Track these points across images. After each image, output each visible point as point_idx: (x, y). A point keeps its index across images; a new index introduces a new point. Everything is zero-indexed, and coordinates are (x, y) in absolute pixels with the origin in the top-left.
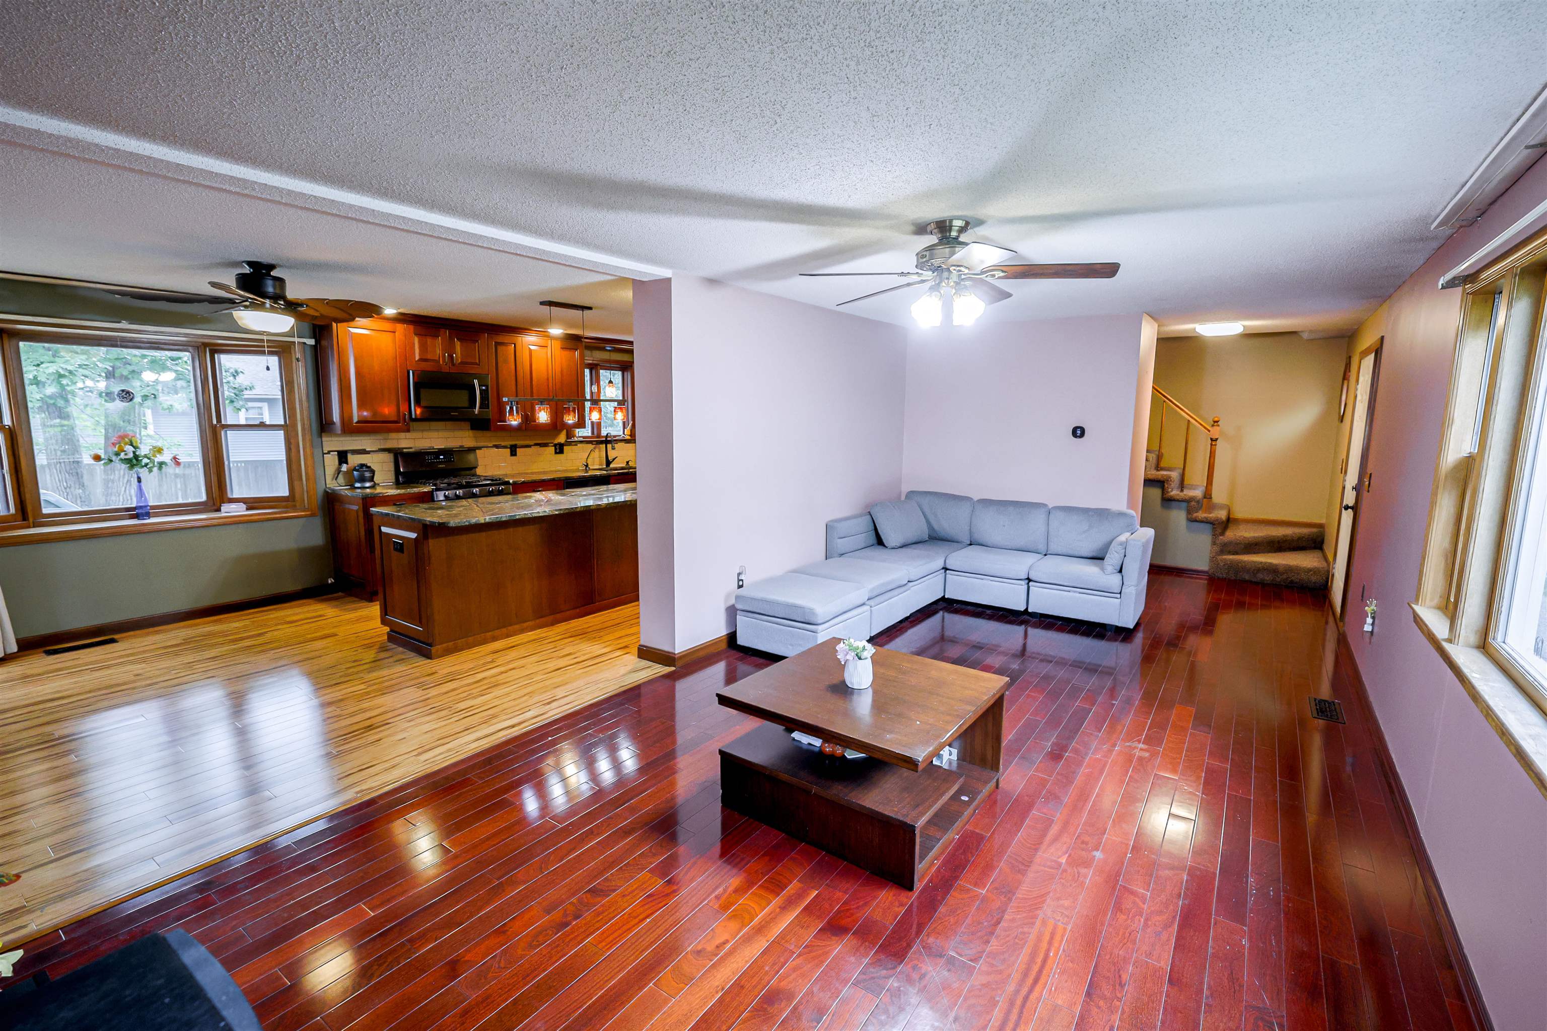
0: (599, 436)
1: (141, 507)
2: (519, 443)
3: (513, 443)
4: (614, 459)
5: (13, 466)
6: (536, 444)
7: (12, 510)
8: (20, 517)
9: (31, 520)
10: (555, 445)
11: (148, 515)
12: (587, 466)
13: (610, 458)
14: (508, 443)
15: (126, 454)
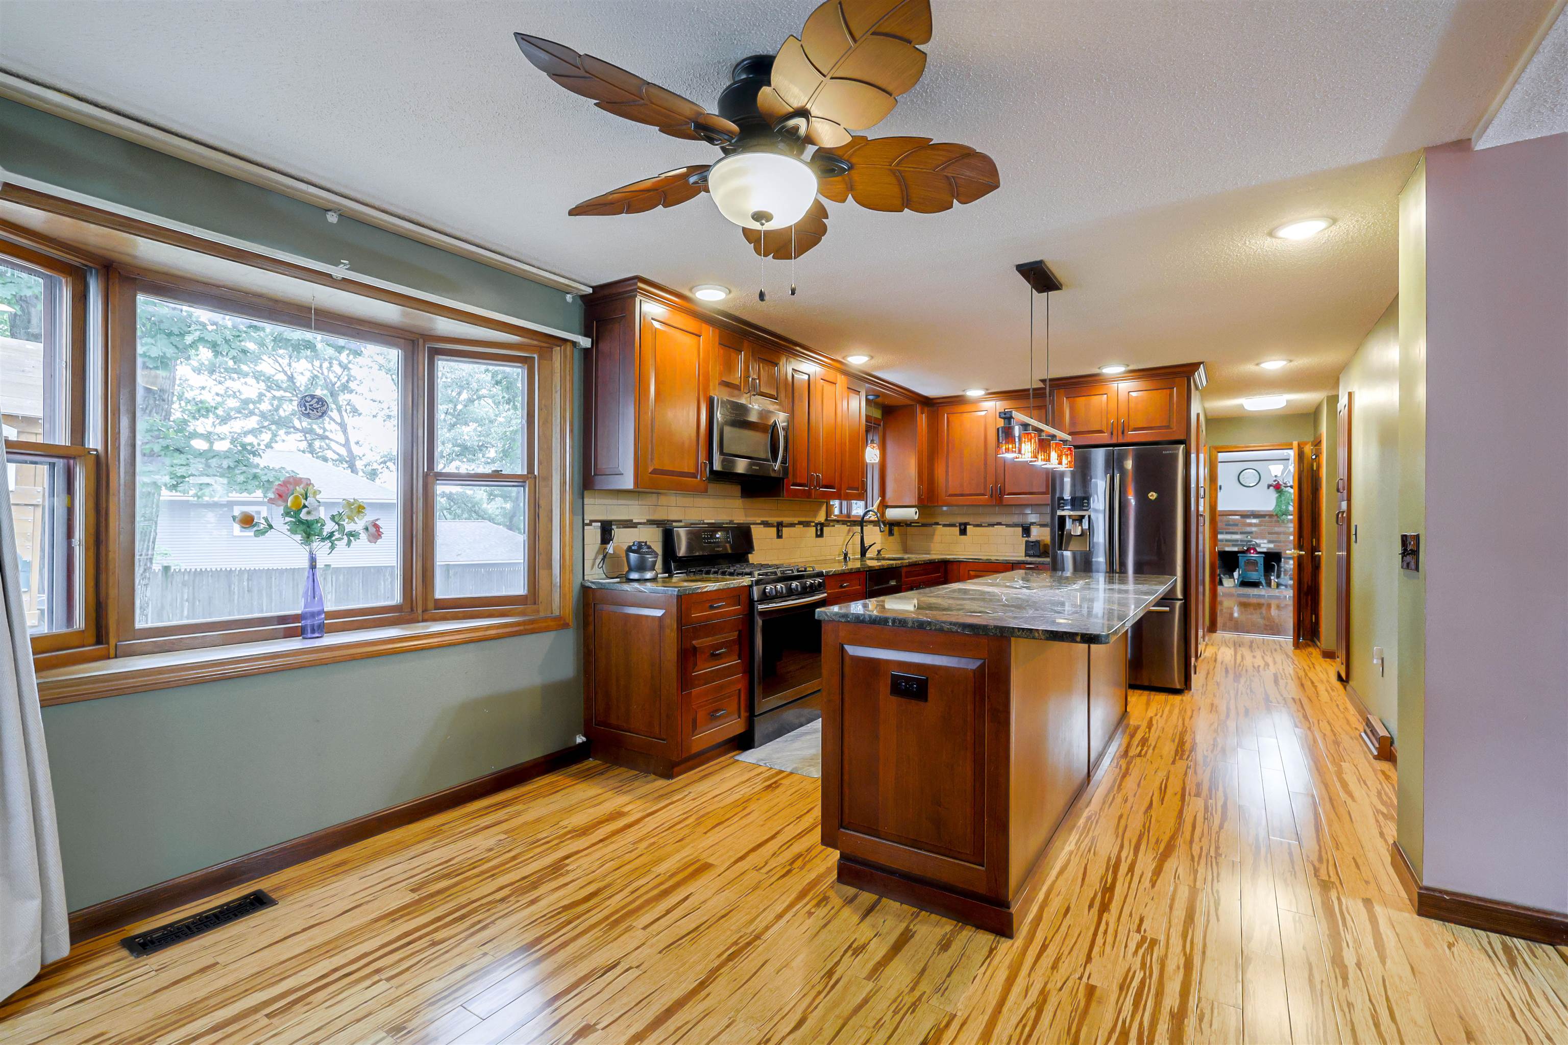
0: (849, 515)
1: (313, 615)
2: (786, 520)
3: (780, 519)
4: (870, 546)
5: (92, 530)
6: (800, 523)
7: (79, 622)
8: (91, 637)
9: (112, 642)
10: (816, 525)
11: (321, 629)
12: (846, 555)
13: (867, 545)
14: (774, 520)
15: (309, 513)
